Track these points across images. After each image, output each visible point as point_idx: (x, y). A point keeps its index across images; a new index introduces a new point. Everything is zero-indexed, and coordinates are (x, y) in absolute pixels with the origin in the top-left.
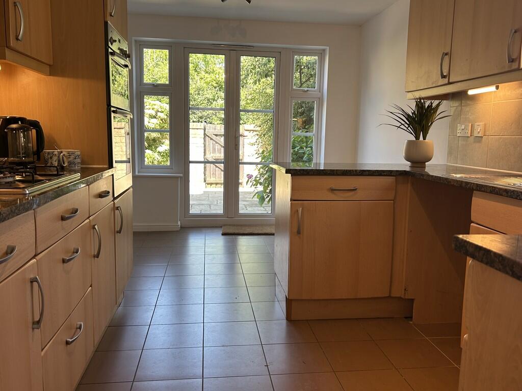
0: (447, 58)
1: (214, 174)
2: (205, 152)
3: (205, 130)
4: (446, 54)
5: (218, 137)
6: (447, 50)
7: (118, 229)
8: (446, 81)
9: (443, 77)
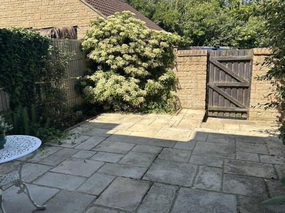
1: (217, 101)
3: (208, 56)
5: (222, 64)
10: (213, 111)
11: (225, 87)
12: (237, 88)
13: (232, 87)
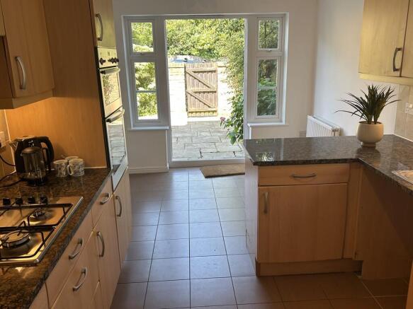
0: (400, 53)
1: (194, 104)
2: (186, 87)
3: (185, 68)
4: (399, 49)
5: (196, 74)
6: (401, 46)
7: (118, 213)
8: (398, 73)
9: (395, 70)
10: (192, 112)
11: (200, 93)
12: (208, 92)
13: (204, 92)
